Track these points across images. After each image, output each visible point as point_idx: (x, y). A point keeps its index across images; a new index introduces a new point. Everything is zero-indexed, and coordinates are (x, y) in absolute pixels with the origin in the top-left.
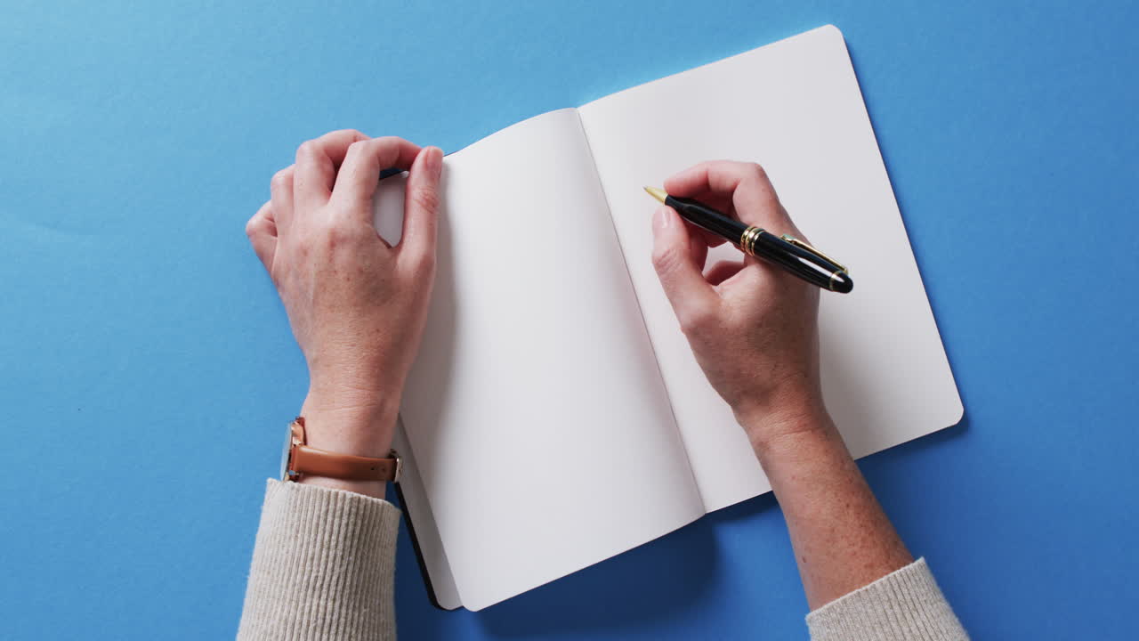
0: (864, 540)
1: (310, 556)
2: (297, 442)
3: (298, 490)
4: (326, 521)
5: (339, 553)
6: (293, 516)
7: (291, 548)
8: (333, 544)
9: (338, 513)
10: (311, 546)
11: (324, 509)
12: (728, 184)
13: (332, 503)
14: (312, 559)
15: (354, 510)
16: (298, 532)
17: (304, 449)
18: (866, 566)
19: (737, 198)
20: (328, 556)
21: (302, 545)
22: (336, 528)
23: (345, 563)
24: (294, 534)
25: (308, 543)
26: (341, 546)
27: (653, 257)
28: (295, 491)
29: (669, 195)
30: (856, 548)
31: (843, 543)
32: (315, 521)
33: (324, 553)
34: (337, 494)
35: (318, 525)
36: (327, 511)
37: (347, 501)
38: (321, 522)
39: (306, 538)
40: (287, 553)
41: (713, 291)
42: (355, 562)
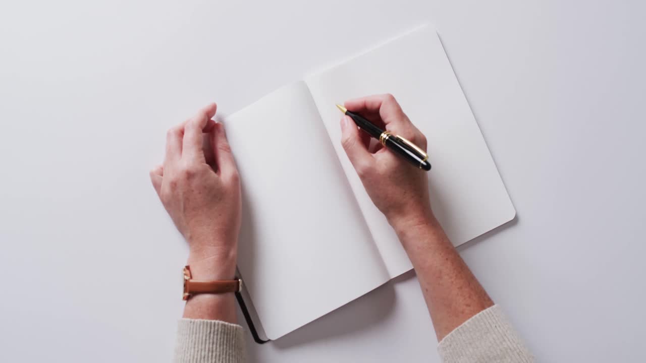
0: (456, 276)
1: (203, 356)
2: (187, 278)
3: (194, 323)
4: (210, 337)
5: (218, 354)
6: (192, 336)
7: (192, 354)
8: (214, 349)
9: (216, 333)
10: (203, 351)
11: (208, 332)
12: (376, 105)
13: (213, 327)
14: (204, 357)
15: (223, 331)
16: (195, 344)
17: (191, 281)
18: (458, 288)
19: (382, 112)
20: (212, 355)
21: (198, 351)
22: (215, 340)
23: (221, 358)
24: (193, 346)
25: (202, 350)
26: (218, 350)
27: (341, 142)
28: (192, 323)
29: (348, 111)
30: (453, 280)
31: (446, 277)
32: (204, 338)
33: (210, 354)
34: (215, 323)
35: (206, 340)
36: (210, 332)
37: (220, 326)
38: (208, 338)
39: (200, 347)
40: (190, 355)
41: (371, 156)
42: (226, 357)
